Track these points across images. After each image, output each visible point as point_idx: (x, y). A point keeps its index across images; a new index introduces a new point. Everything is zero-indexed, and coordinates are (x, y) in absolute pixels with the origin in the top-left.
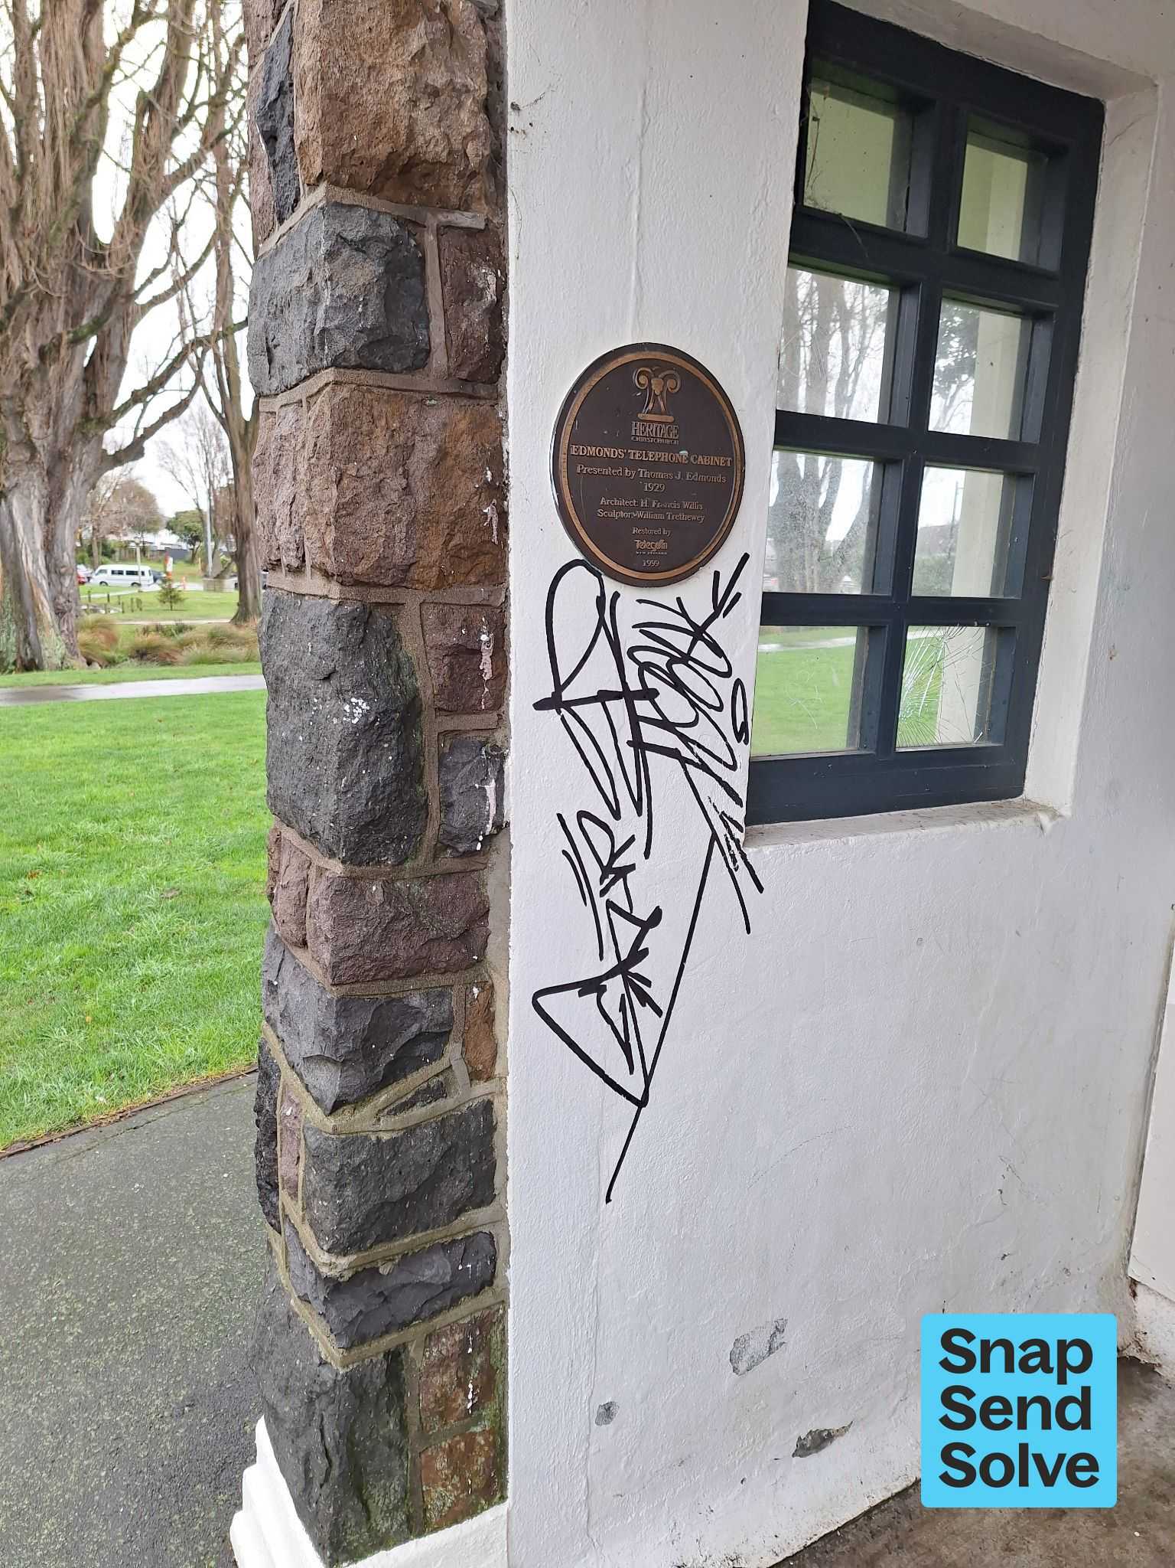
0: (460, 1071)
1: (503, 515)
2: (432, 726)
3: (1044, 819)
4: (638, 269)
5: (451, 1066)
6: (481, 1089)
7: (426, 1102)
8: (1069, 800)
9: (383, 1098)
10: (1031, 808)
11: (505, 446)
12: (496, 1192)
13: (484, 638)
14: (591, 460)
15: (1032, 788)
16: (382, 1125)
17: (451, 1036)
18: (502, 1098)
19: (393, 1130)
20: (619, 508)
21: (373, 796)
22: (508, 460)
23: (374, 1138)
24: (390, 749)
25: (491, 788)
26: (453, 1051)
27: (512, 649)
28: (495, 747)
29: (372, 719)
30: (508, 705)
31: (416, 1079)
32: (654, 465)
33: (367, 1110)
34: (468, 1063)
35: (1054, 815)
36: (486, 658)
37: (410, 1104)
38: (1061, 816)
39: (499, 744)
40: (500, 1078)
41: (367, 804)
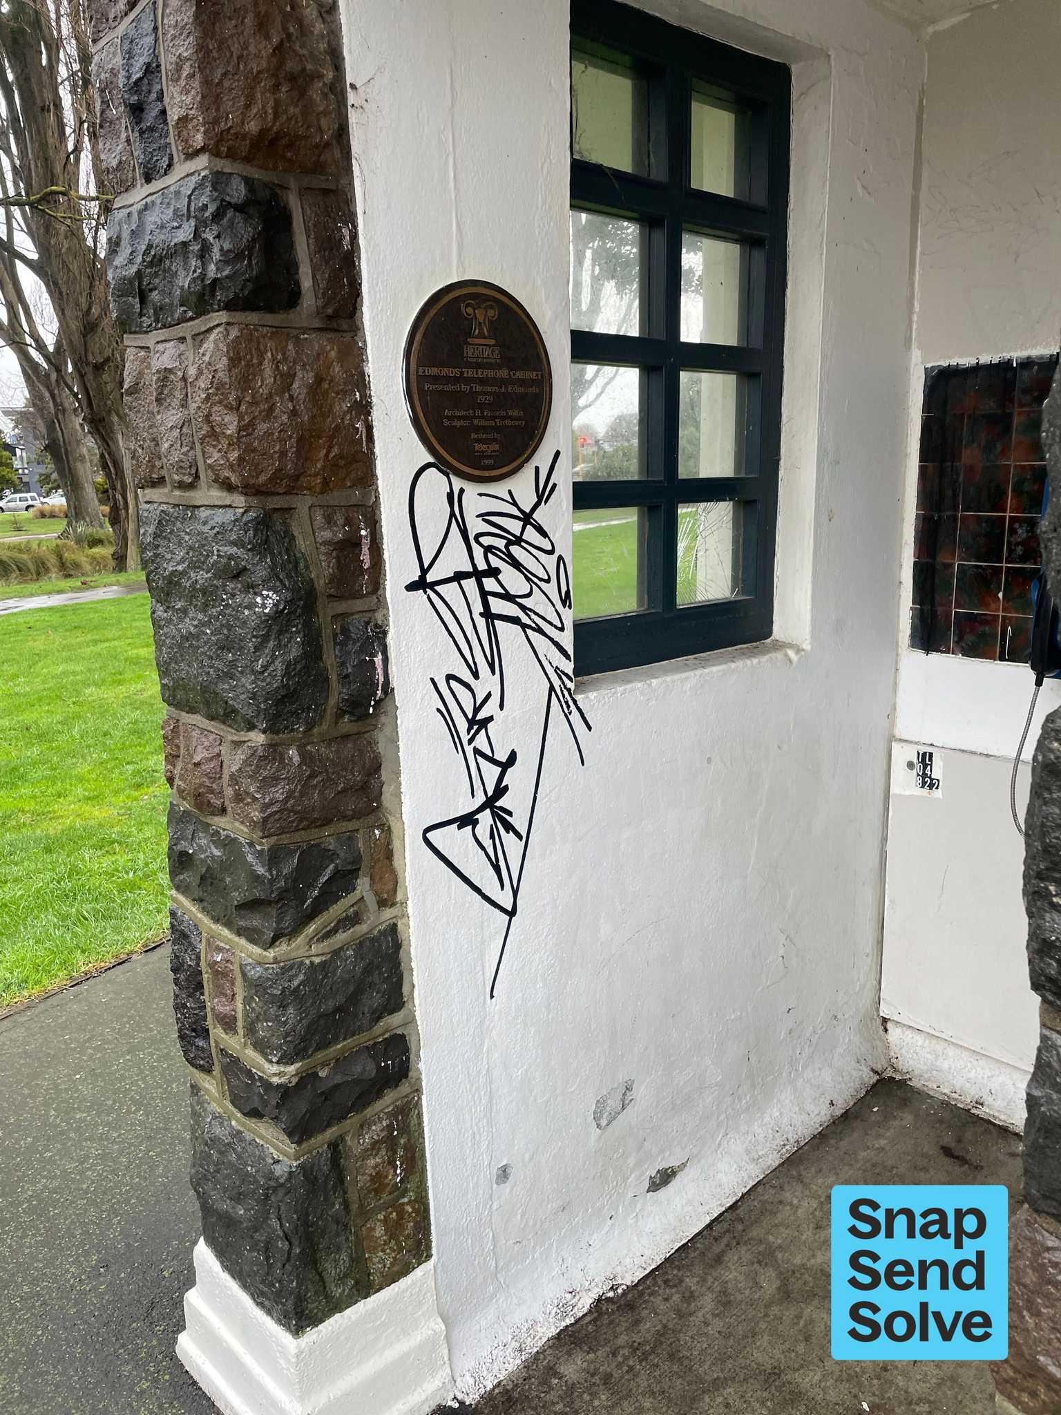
0: (371, 900)
1: (369, 428)
2: (326, 612)
3: (791, 653)
4: (457, 216)
5: (363, 897)
6: (388, 914)
7: (346, 929)
8: (808, 637)
9: (312, 928)
10: (779, 646)
11: (366, 370)
12: (405, 999)
13: (363, 533)
14: (435, 379)
15: (779, 629)
16: (314, 950)
17: (361, 872)
18: (404, 921)
19: (323, 954)
20: (459, 418)
21: (287, 673)
22: (369, 382)
23: (307, 962)
24: (298, 632)
25: (378, 659)
26: (363, 885)
27: (385, 541)
28: (377, 626)
29: (281, 607)
30: (384, 589)
31: (337, 910)
32: (483, 382)
33: (300, 940)
34: (376, 894)
35: (798, 650)
36: (365, 550)
37: (334, 931)
38: (803, 650)
39: (380, 623)
40: (402, 903)
41: (282, 680)
